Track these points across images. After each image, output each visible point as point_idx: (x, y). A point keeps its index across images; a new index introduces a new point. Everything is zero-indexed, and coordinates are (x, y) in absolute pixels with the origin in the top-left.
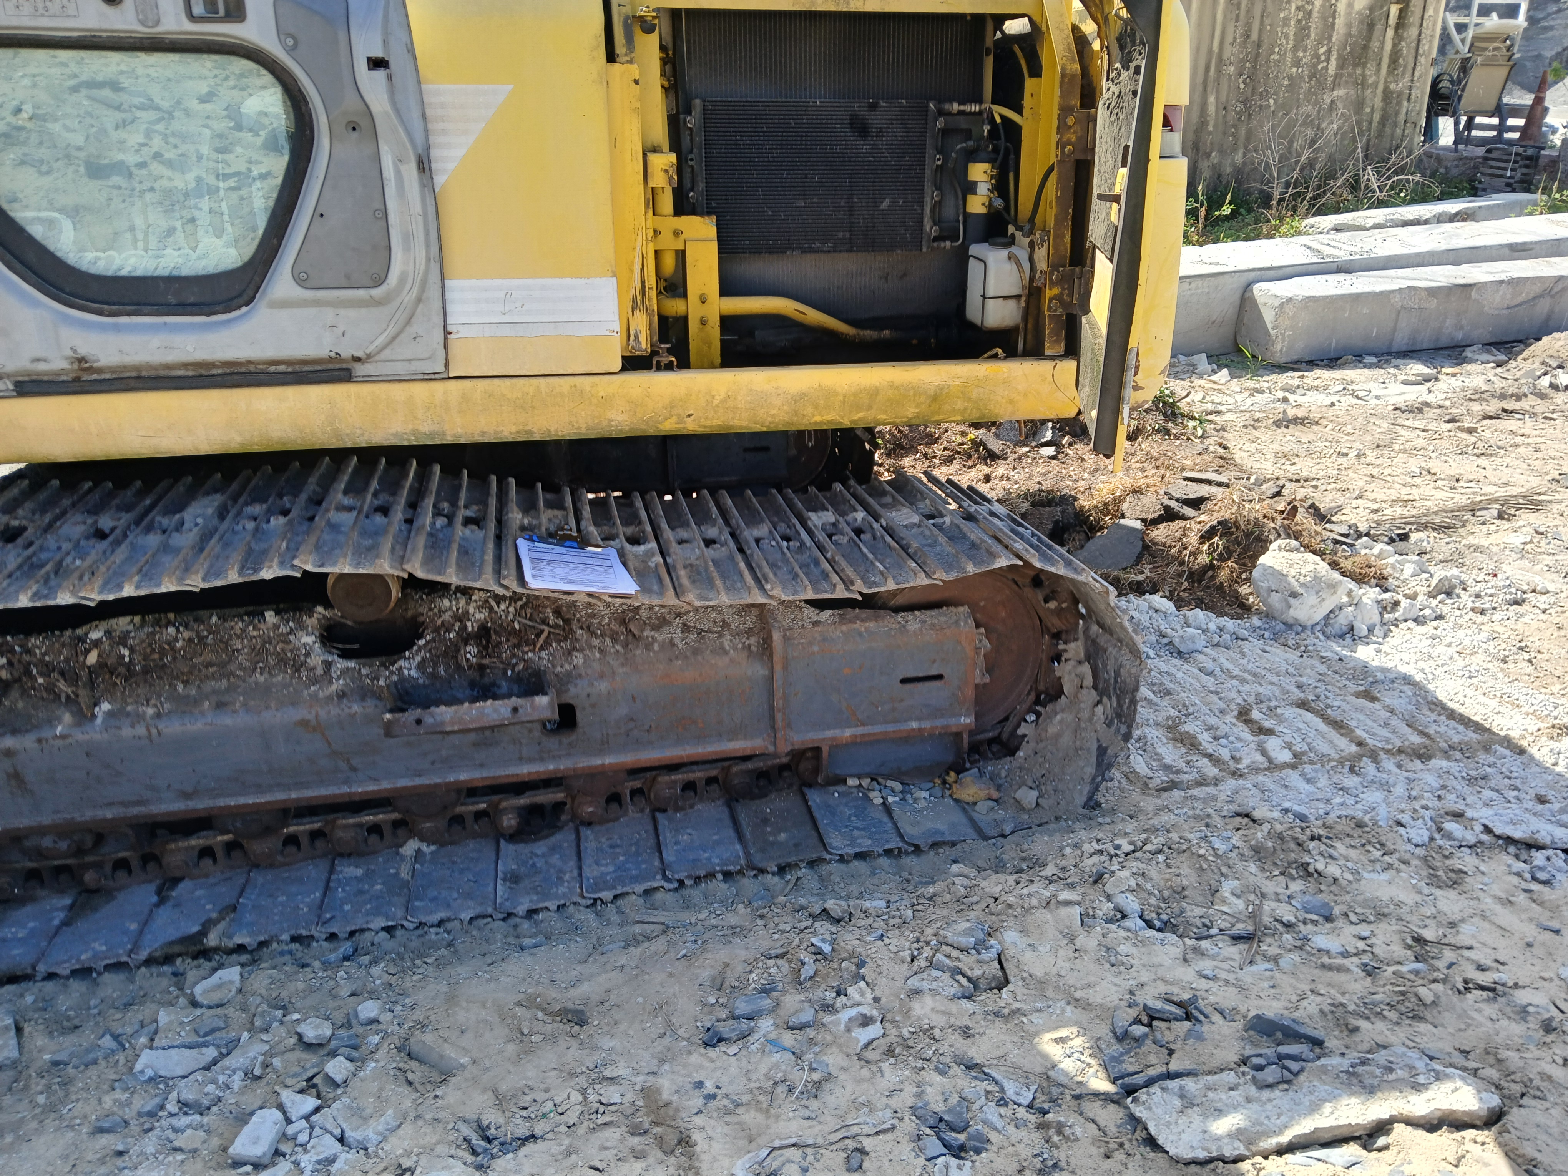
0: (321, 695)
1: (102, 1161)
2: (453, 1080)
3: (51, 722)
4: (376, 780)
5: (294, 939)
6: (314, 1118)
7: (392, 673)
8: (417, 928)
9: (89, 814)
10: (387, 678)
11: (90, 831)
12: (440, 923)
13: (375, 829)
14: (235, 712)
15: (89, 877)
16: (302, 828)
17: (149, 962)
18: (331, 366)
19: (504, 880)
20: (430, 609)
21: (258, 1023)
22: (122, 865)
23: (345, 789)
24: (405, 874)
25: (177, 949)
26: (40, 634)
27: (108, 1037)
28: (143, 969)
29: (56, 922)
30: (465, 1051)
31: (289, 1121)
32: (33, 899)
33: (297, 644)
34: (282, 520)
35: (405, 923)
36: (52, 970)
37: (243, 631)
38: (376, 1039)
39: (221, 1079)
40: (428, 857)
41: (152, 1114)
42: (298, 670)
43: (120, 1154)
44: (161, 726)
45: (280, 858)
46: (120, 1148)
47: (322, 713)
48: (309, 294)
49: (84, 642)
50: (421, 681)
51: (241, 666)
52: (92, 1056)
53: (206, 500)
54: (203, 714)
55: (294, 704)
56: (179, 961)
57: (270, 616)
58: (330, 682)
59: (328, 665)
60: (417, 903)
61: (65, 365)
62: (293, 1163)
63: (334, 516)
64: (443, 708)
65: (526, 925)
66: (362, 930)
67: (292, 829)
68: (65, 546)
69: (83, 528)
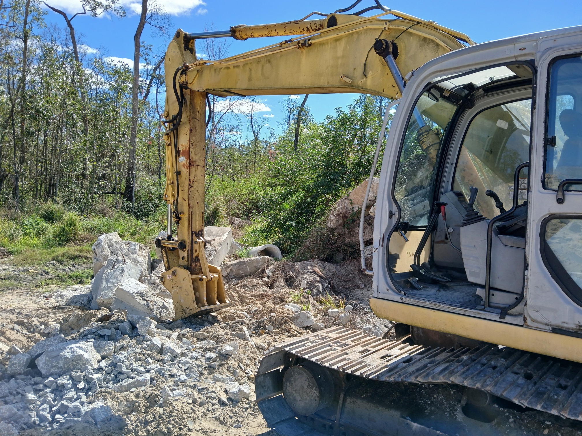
49: (543, 424)
61: (574, 327)
68: (549, 387)
69: (555, 382)
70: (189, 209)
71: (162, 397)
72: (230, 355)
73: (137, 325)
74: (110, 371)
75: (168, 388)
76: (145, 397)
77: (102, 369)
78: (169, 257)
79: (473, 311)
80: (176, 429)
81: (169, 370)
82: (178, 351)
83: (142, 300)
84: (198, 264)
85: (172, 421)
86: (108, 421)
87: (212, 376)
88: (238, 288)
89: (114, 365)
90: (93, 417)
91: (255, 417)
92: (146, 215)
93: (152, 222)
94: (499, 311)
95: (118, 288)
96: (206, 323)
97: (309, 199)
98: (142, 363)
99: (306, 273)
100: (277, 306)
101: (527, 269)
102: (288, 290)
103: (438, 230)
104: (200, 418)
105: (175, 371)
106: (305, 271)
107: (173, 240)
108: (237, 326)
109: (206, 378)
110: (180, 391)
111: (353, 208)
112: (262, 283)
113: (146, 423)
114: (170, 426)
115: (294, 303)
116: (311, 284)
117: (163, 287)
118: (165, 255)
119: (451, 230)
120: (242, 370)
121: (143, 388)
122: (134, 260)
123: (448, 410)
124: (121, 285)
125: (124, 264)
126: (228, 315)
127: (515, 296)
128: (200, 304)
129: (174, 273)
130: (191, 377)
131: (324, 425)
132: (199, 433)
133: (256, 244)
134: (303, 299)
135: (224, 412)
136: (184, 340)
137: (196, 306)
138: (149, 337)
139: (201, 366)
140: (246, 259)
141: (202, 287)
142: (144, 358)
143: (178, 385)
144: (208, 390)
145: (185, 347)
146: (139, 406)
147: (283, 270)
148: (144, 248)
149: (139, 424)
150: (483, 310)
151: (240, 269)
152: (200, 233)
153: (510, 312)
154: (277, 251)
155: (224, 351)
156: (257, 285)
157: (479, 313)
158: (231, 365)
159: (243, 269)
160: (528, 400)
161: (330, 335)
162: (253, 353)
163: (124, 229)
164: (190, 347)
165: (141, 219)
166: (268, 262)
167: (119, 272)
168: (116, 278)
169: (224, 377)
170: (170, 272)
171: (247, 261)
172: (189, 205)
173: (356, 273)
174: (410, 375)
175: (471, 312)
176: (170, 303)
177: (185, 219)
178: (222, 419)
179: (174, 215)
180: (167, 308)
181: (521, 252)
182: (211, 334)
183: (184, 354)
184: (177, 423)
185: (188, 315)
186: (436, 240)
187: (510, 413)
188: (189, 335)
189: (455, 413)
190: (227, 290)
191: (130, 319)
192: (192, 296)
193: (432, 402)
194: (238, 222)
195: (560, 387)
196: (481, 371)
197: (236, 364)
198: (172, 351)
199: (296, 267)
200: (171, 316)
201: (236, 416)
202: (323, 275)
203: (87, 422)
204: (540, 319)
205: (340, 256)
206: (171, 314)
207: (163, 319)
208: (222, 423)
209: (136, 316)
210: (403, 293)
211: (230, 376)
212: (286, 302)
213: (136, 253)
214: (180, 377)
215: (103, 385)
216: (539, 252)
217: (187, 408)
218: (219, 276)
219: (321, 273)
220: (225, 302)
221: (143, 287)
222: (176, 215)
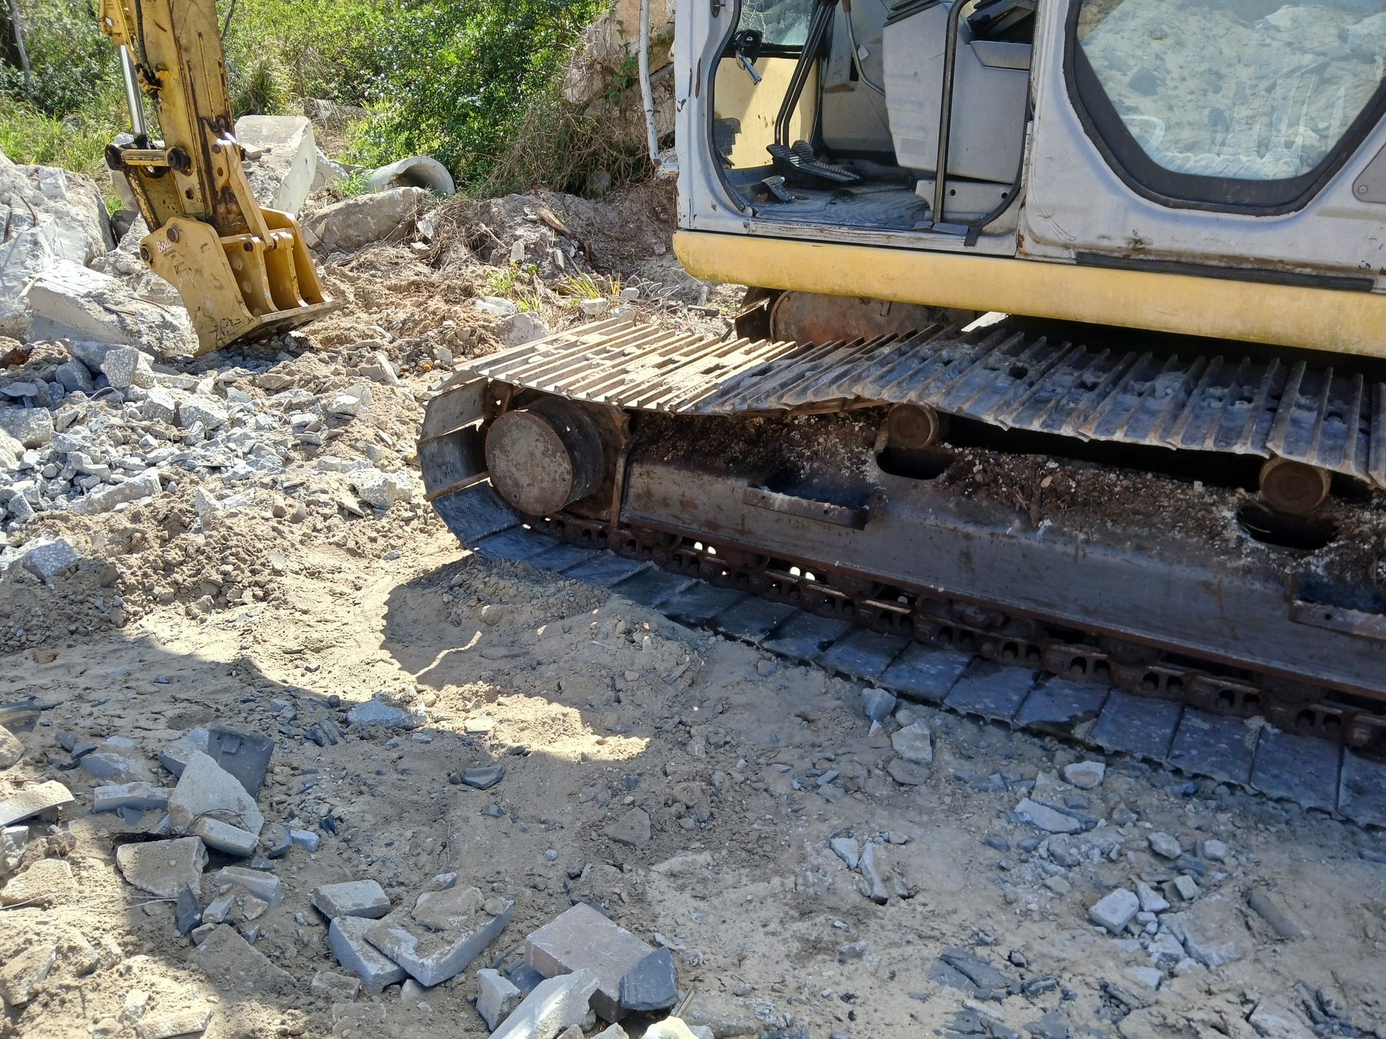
0: (1229, 565)
1: (990, 867)
2: (1291, 944)
3: (1004, 523)
4: (1252, 653)
5: (1145, 760)
6: (1163, 916)
7: (1299, 565)
8: (1255, 795)
9: (1008, 601)
10: (1294, 568)
11: (1004, 613)
12: (1279, 800)
13: (1228, 695)
14: (1150, 557)
15: (986, 648)
16: (1165, 671)
17: (1025, 730)
18: (1355, 276)
19: (1347, 786)
20: (1348, 517)
21: (1116, 816)
22: (1012, 647)
23: (1221, 652)
24: (1249, 743)
25: (1049, 729)
26: (1010, 453)
27: (998, 776)
28: (1019, 734)
29: (957, 672)
30: (1309, 926)
31: (1141, 909)
32: (941, 649)
33: (1218, 516)
34: (1246, 406)
35: (1246, 787)
36: (954, 706)
37: (1172, 491)
38: (1220, 876)
39: (1084, 848)
40: (1271, 738)
41: (1027, 850)
42: (1212, 538)
43: (1002, 868)
44: (1088, 551)
45: (1138, 689)
46: (1004, 864)
47: (1226, 582)
48: (1362, 206)
49: (1042, 468)
50: (1325, 580)
51: (1163, 521)
52: (984, 785)
53: (1173, 375)
54: (1124, 550)
55: (1203, 566)
56: (1047, 739)
57: (1198, 486)
58: (1239, 557)
59: (1241, 541)
60: (1260, 774)
61: (1123, 244)
62: (1142, 944)
63: (1295, 412)
64: (1355, 612)
65: (1364, 837)
66: (1205, 777)
67: (1157, 668)
68: (1059, 390)
69: (1072, 378)
70: (179, 53)
71: (197, 514)
72: (353, 416)
73: (102, 367)
74: (53, 473)
75: (211, 495)
76: (154, 517)
77: (32, 469)
78: (152, 195)
79: (906, 234)
80: (243, 572)
81: (203, 457)
82: (222, 415)
83: (104, 313)
84: (234, 207)
85: (231, 558)
86: (73, 573)
87: (315, 462)
88: (351, 270)
89: (60, 457)
90: (32, 569)
91: (431, 535)
92: (72, 105)
93: (92, 122)
94: (965, 228)
95: (33, 289)
96: (282, 354)
97: (509, 28)
98: (134, 449)
99: (520, 225)
100: (457, 308)
101: (1032, 118)
102: (480, 270)
103: (833, 56)
104: (298, 546)
105: (218, 459)
106: (519, 220)
107: (153, 147)
108: (362, 356)
109: (302, 466)
110: (239, 497)
111: (626, 45)
112: (411, 256)
113: (168, 568)
114: (229, 568)
115: (497, 295)
116: (535, 251)
117: (154, 278)
118: (139, 190)
119: (863, 54)
120: (388, 446)
121: (147, 500)
122: (59, 215)
123: (848, 464)
124: (40, 280)
125: (34, 225)
126: (334, 333)
127: (1003, 190)
128: (256, 311)
129: (173, 235)
130: (263, 467)
131: (588, 533)
132: (302, 577)
133: (383, 160)
134: (518, 287)
135: (356, 531)
136: (231, 391)
137: (248, 314)
138: (138, 390)
139: (284, 443)
140: (362, 198)
141: (256, 266)
142: (135, 437)
143: (233, 486)
144: (307, 488)
145: (237, 406)
146: (144, 539)
147: (463, 221)
148: (81, 181)
149: (150, 571)
150: (929, 230)
151: (349, 226)
152: (222, 121)
153: (987, 228)
154: (440, 172)
155: (335, 406)
156: (400, 261)
157: (920, 239)
158: (358, 436)
159: (356, 223)
160: (1014, 415)
161: (584, 338)
162: (409, 410)
163: (17, 144)
164: (249, 405)
165: (60, 118)
166: (420, 201)
167: (25, 248)
168: (23, 263)
169: (344, 462)
170: (162, 232)
171: (365, 203)
172: (177, 41)
173: (644, 218)
174: (768, 396)
175: (903, 238)
176: (180, 316)
177: (173, 83)
178: (351, 544)
179: (140, 76)
180: (174, 329)
181: (1021, 78)
182: (297, 377)
183: (235, 422)
184: (244, 561)
185: (233, 338)
186: (828, 84)
187: (975, 456)
188: (243, 381)
189: (863, 468)
190: (324, 278)
191: (80, 353)
192: (232, 289)
193: (816, 453)
194: (328, 113)
195: (1083, 385)
196: (919, 371)
197: (370, 433)
198: (205, 417)
199: (494, 209)
200: (190, 346)
201: (384, 536)
202: (563, 227)
203: (20, 581)
204: (1051, 235)
205: (602, 180)
206: (189, 342)
207: (171, 354)
208: (353, 553)
209: (93, 346)
210: (750, 211)
211: (360, 458)
212: (478, 296)
213: (63, 197)
214: (235, 469)
215: (44, 504)
216: (1062, 70)
217: (263, 529)
218: (295, 236)
219: (557, 222)
220: (321, 301)
221: (100, 281)
222: (146, 74)
